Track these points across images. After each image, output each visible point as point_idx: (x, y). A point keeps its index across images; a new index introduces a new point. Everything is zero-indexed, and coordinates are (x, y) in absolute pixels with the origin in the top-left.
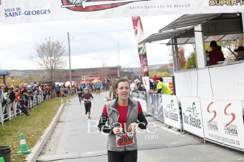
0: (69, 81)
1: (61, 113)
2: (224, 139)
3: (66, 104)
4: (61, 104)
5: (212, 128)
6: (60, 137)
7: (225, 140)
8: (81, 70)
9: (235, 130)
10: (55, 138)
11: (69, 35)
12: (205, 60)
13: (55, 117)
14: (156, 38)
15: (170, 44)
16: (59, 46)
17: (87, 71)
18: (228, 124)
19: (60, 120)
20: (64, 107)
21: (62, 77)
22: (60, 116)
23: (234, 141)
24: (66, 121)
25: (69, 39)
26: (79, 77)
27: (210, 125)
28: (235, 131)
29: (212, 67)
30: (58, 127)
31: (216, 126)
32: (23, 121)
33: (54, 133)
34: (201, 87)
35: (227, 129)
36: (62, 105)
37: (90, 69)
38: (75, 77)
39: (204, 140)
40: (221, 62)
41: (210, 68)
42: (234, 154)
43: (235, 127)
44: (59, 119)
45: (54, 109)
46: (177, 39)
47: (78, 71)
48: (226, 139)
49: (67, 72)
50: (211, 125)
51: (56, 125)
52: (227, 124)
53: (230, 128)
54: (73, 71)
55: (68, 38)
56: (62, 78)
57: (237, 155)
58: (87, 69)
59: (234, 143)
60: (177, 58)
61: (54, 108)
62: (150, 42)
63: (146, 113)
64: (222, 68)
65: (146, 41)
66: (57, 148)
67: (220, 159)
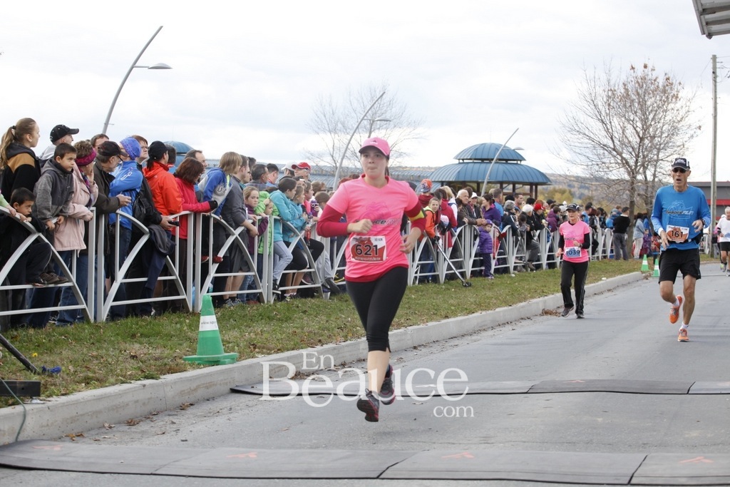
3: (653, 275)
4: (633, 272)
13: (543, 297)
20: (637, 280)
25: (715, 77)
32: (413, 296)
36: (631, 274)
55: (713, 73)
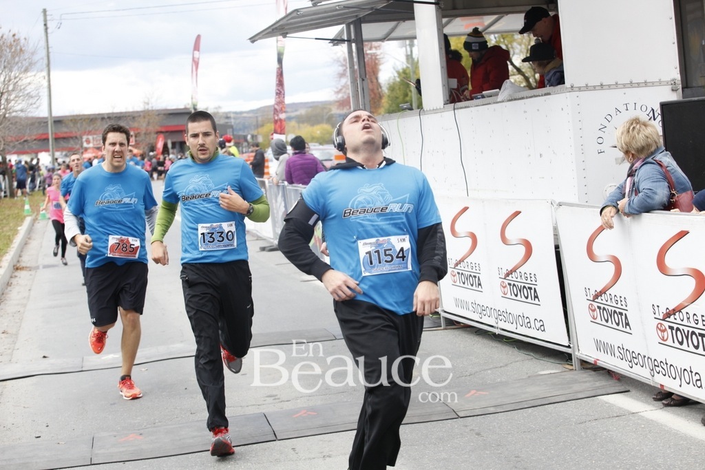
0: (47, 150)
1: (25, 244)
2: (500, 314)
3: (39, 218)
4: (25, 217)
5: (464, 283)
6: (24, 312)
7: (502, 317)
8: (81, 119)
9: (533, 287)
10: (8, 314)
11: (48, 18)
12: (444, 86)
13: (7, 254)
14: (302, 22)
15: (343, 41)
16: (19, 48)
17: (99, 123)
18: (511, 271)
19: (23, 264)
20: (33, 225)
21: (25, 139)
22: (22, 251)
23: (528, 320)
24: (41, 267)
25: (46, 29)
26: (76, 137)
27: (457, 275)
28: (533, 291)
29: (466, 107)
30: (16, 283)
31: (475, 277)
33: (7, 302)
34: (433, 165)
35: (508, 286)
36: (28, 220)
37: (106, 117)
38: (64, 138)
39: (440, 318)
40: (491, 93)
41: (458, 109)
42: (530, 357)
43: (533, 279)
44: (18, 261)
45: (3, 232)
46: (363, 25)
47: (71, 120)
48: (505, 315)
49: (42, 124)
50: (462, 274)
51: (11, 277)
52: (509, 270)
53: (516, 283)
54: (58, 122)
55: (45, 25)
56: (25, 141)
57: (537, 361)
58: (99, 114)
59: (529, 324)
60: (363, 80)
61: (5, 229)
62: (285, 35)
63: (272, 240)
64: (495, 110)
65: (273, 30)
66: (14, 343)
67: (489, 372)
